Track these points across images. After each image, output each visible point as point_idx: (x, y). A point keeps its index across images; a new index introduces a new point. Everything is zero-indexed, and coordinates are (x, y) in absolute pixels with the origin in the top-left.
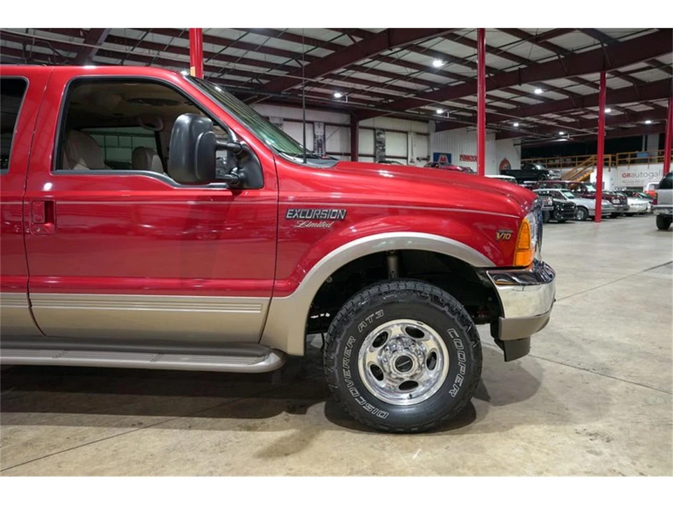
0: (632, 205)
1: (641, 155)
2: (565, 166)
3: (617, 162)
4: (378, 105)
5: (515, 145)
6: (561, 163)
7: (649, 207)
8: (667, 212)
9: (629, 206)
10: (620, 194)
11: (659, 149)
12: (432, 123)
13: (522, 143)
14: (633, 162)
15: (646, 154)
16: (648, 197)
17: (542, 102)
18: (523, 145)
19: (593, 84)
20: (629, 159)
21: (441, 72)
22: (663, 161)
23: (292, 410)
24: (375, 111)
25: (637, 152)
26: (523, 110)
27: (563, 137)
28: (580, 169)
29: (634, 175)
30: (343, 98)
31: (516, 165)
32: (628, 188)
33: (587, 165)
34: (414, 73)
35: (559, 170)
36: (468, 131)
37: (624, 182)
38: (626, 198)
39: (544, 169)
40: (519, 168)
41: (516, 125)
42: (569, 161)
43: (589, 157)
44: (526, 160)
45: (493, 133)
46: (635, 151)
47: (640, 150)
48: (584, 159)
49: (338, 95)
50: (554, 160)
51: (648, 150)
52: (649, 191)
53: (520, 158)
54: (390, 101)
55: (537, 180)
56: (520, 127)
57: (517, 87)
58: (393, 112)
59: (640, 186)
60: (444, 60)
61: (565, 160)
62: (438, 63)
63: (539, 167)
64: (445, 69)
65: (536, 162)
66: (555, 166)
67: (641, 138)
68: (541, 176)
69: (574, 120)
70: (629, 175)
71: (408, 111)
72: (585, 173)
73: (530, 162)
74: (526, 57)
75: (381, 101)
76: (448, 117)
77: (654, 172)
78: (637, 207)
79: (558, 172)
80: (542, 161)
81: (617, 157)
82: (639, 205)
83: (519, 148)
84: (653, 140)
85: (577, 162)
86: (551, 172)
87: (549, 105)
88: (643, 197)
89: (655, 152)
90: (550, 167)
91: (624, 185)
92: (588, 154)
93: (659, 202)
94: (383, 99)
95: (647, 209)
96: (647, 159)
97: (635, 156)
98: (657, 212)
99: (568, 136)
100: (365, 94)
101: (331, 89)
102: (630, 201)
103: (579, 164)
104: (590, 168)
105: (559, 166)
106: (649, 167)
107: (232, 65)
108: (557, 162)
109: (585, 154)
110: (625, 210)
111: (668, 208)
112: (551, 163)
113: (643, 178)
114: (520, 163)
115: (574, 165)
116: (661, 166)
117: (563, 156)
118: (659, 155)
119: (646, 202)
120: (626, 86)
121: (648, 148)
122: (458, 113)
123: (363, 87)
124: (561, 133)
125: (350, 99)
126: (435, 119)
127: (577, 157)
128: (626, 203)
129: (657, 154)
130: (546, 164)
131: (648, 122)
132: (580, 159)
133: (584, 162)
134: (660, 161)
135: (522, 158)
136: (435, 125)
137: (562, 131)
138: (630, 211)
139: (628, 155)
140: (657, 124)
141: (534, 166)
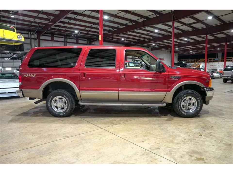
0: (215, 75)
1: (216, 59)
2: (192, 62)
3: (208, 61)
4: (134, 42)
5: (176, 55)
6: (191, 61)
7: (220, 76)
8: (226, 78)
9: (214, 76)
10: (211, 72)
11: (222, 57)
12: (150, 48)
13: (178, 55)
14: (214, 61)
15: (218, 59)
16: (219, 73)
17: (186, 42)
18: (179, 55)
19: (203, 38)
20: (212, 60)
21: (157, 33)
22: (223, 61)
23: (164, 115)
24: (133, 44)
25: (215, 58)
26: (180, 45)
27: (191, 53)
28: (197, 63)
29: (214, 66)
30: (125, 40)
31: (176, 61)
32: (212, 70)
33: (199, 62)
34: (148, 33)
35: (190, 63)
36: (161, 51)
37: (211, 68)
38: (213, 73)
39: (185, 63)
40: (177, 63)
41: (177, 49)
42: (193, 61)
43: (200, 60)
44: (179, 60)
45: (169, 51)
46: (214, 58)
47: (216, 58)
48: (198, 60)
49: (123, 39)
50: (188, 60)
51: (218, 58)
52: (219, 71)
53: (177, 59)
54: (139, 41)
55: (183, 67)
56: (178, 50)
57: (180, 38)
58: (139, 45)
59: (215, 69)
60: (158, 30)
61: (192, 60)
62: (156, 31)
63: (184, 63)
64: (158, 32)
65: (182, 61)
66: (188, 62)
67: (216, 53)
68: (184, 65)
69: (195, 48)
70: (212, 66)
71: (144, 44)
72: (198, 65)
73: (180, 61)
74: (184, 29)
75: (136, 41)
76: (156, 46)
77: (220, 65)
78: (216, 76)
79: (190, 64)
80: (184, 61)
81: (209, 60)
82: (217, 75)
83: (177, 56)
84: (220, 54)
85: (196, 61)
86: (188, 64)
87: (188, 43)
88: (218, 73)
89: (220, 58)
90: (187, 62)
91: (211, 69)
92: (200, 58)
93: (224, 75)
94: (136, 40)
95: (219, 76)
96: (218, 61)
97: (214, 59)
98: (223, 78)
99: (193, 53)
100: (131, 39)
101: (121, 37)
102: (214, 74)
103: (196, 62)
104: (200, 63)
105: (190, 62)
106: (218, 63)
107: (92, 30)
108: (189, 61)
109: (198, 58)
110: (213, 77)
111: (226, 76)
112: (187, 61)
113: (217, 67)
114: (177, 61)
115: (195, 62)
116: (223, 63)
117: (191, 59)
118: (222, 59)
119: (219, 74)
120: (212, 38)
121: (218, 57)
122: (159, 45)
123: (131, 37)
124: (191, 52)
125: (127, 40)
126: (151, 47)
127: (196, 59)
128: (213, 75)
129: (221, 59)
130: (186, 61)
131: (218, 49)
132: (197, 60)
133: (198, 61)
134: (222, 61)
135: (178, 59)
136: (151, 49)
137: (191, 51)
138: (214, 77)
139: (212, 59)
140: (221, 50)
141: (182, 62)
